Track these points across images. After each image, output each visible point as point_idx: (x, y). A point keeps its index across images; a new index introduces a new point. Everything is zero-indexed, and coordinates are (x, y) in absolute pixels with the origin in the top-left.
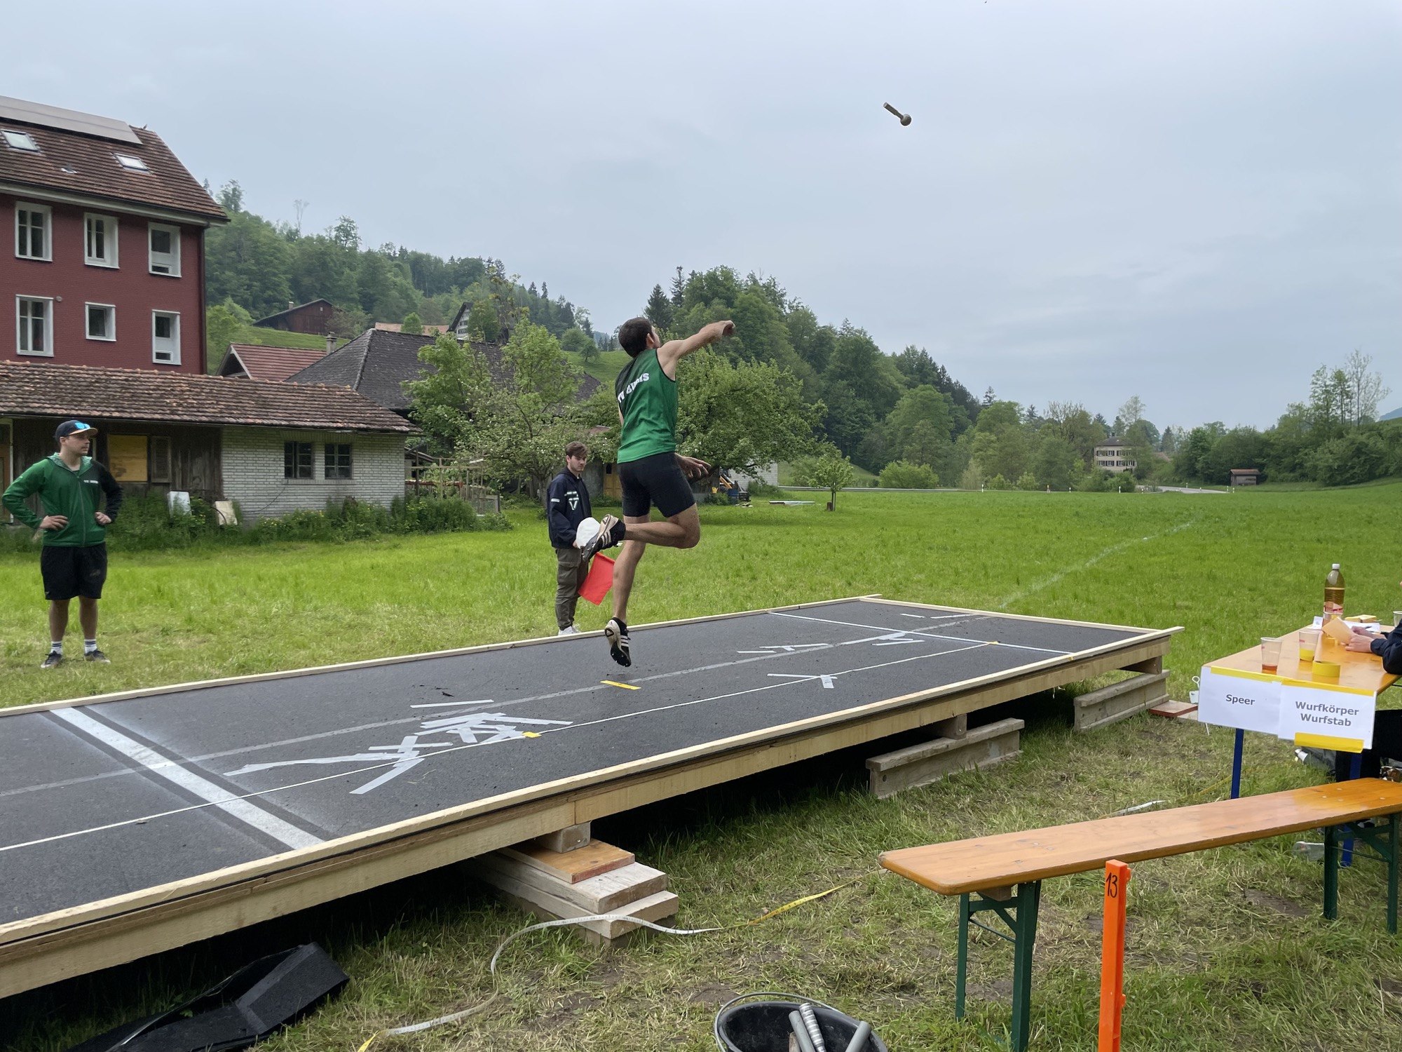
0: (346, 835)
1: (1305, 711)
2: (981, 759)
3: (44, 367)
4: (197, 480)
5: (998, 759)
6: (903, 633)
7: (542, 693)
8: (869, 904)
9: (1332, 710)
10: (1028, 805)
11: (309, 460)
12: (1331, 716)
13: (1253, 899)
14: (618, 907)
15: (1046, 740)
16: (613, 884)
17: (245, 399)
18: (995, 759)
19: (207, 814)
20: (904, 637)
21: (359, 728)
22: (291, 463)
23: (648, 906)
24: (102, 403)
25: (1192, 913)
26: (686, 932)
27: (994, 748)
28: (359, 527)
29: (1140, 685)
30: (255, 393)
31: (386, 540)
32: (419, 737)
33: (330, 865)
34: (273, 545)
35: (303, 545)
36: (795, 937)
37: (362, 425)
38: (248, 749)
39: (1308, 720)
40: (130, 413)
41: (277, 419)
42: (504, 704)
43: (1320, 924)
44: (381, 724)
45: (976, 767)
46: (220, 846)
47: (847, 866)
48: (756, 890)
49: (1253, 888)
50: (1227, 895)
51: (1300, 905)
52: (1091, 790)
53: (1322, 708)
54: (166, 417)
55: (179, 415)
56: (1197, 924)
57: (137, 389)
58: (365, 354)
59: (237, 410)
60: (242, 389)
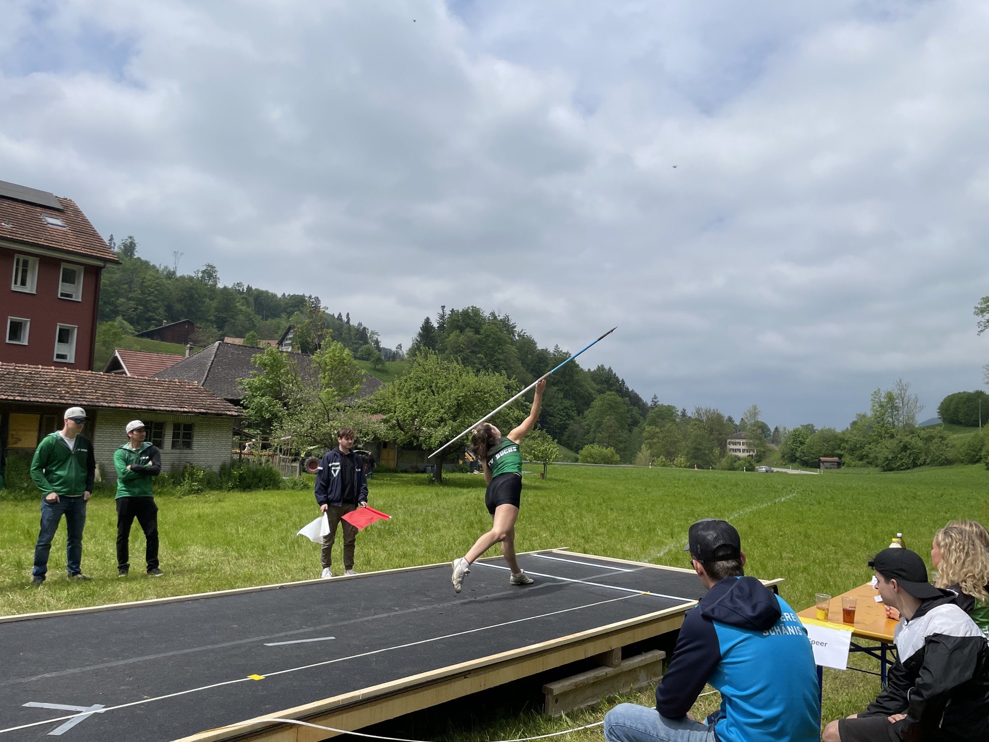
2: (633, 684)
5: (646, 683)
11: (162, 434)
17: (116, 390)
18: (643, 683)
24: (9, 390)
27: (642, 675)
28: (194, 485)
30: (125, 385)
31: (213, 495)
37: (202, 410)
40: (29, 397)
41: (140, 404)
45: (630, 689)
54: (56, 401)
55: (65, 400)
57: (37, 380)
58: (212, 359)
59: (110, 397)
60: (116, 382)
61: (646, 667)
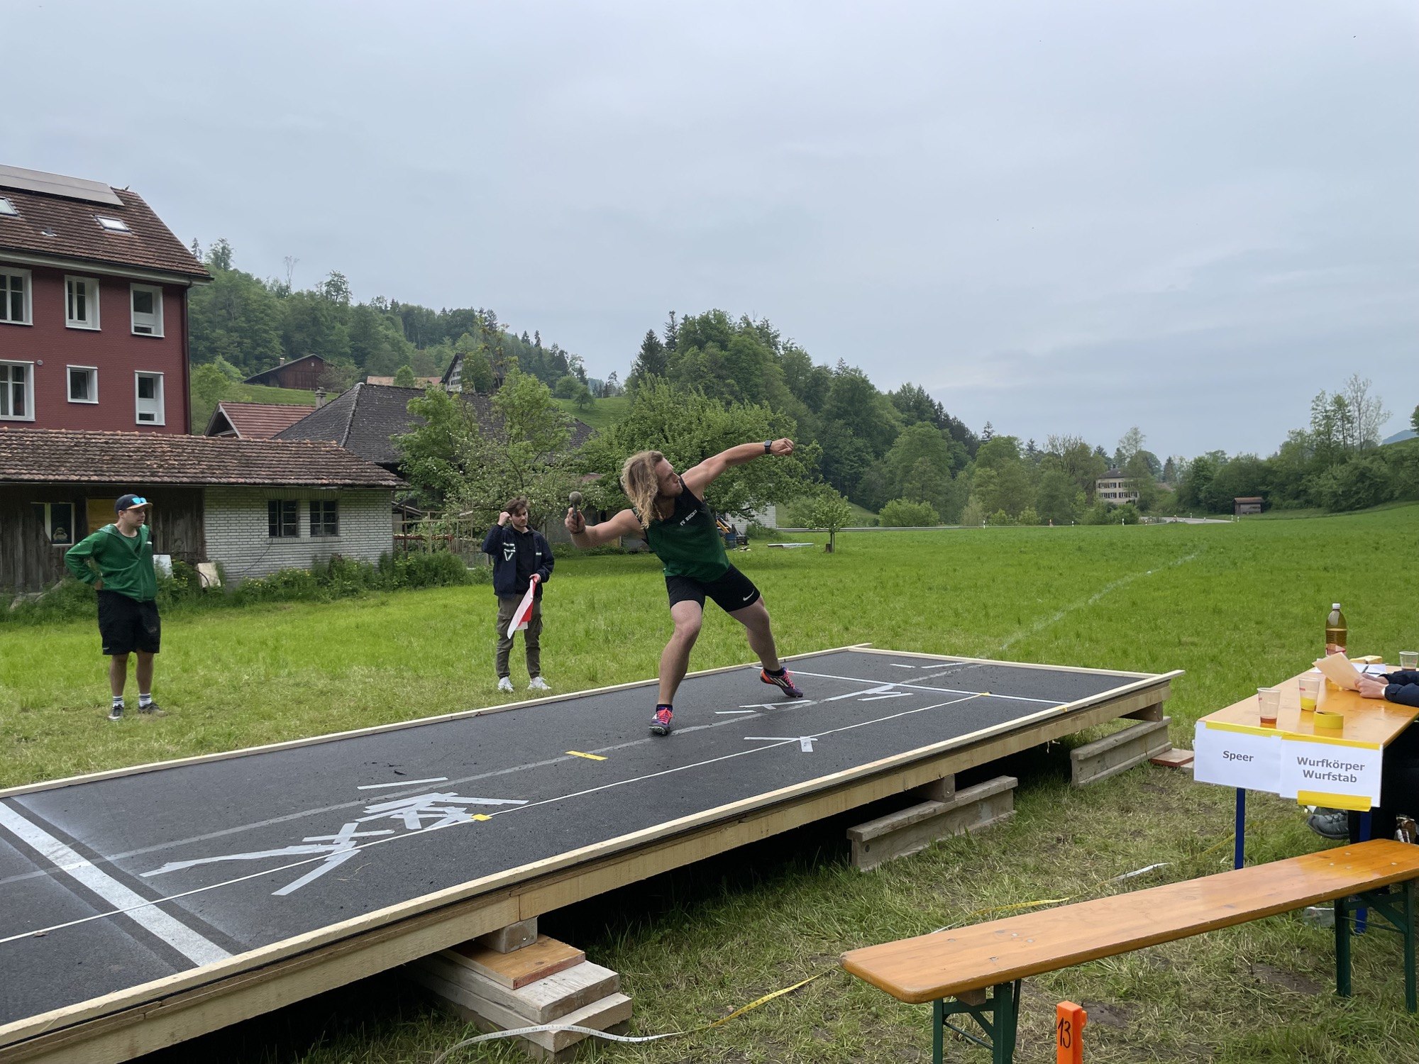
0: (258, 947)
1: (1308, 768)
2: (972, 822)
3: (22, 432)
4: (179, 543)
5: (991, 821)
6: (891, 685)
7: (502, 768)
8: (844, 997)
9: (1336, 765)
10: (1020, 873)
11: (294, 518)
12: (1335, 772)
13: (1262, 976)
14: (564, 1015)
15: (1042, 798)
16: (559, 988)
17: (227, 459)
18: (987, 821)
19: (112, 924)
20: (891, 690)
21: (298, 815)
22: (275, 522)
23: (596, 1012)
24: (80, 467)
25: (1195, 995)
26: (639, 1039)
27: (986, 810)
28: (346, 585)
29: (1140, 734)
30: (238, 452)
31: (374, 597)
32: (360, 823)
33: (236, 983)
34: (257, 606)
35: (287, 605)
36: (761, 1040)
37: (347, 481)
38: (172, 844)
39: (1311, 777)
40: (109, 476)
41: (261, 477)
42: (460, 781)
43: (1333, 1002)
44: (322, 810)
45: (966, 831)
46: (118, 963)
47: (824, 951)
48: (722, 985)
49: (1261, 962)
50: (1233, 972)
51: (1312, 980)
52: (1090, 853)
53: (1325, 764)
54: (146, 479)
55: (159, 477)
56: (1200, 1008)
57: (117, 452)
58: (353, 408)
59: (219, 469)
60: (225, 448)
61: (990, 799)
